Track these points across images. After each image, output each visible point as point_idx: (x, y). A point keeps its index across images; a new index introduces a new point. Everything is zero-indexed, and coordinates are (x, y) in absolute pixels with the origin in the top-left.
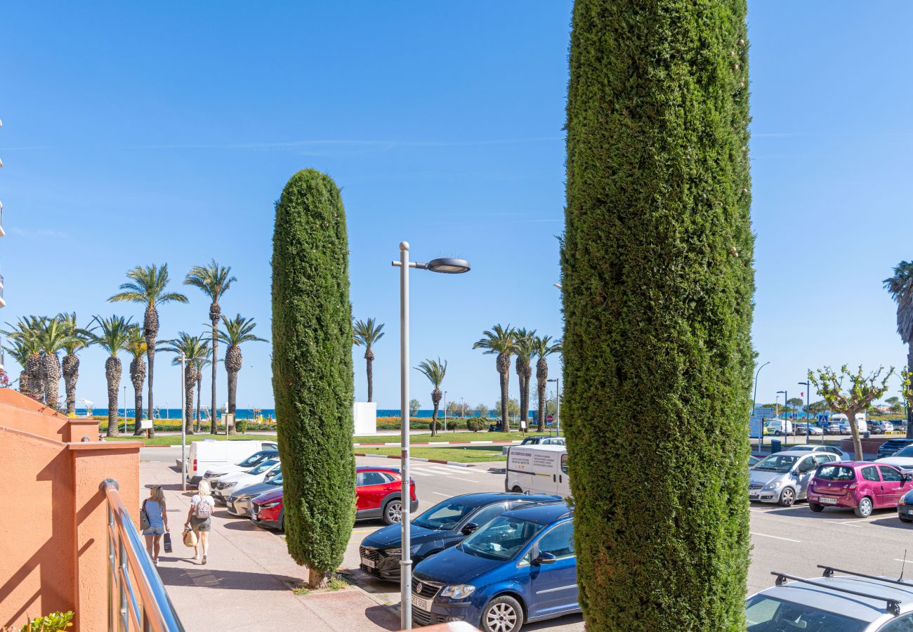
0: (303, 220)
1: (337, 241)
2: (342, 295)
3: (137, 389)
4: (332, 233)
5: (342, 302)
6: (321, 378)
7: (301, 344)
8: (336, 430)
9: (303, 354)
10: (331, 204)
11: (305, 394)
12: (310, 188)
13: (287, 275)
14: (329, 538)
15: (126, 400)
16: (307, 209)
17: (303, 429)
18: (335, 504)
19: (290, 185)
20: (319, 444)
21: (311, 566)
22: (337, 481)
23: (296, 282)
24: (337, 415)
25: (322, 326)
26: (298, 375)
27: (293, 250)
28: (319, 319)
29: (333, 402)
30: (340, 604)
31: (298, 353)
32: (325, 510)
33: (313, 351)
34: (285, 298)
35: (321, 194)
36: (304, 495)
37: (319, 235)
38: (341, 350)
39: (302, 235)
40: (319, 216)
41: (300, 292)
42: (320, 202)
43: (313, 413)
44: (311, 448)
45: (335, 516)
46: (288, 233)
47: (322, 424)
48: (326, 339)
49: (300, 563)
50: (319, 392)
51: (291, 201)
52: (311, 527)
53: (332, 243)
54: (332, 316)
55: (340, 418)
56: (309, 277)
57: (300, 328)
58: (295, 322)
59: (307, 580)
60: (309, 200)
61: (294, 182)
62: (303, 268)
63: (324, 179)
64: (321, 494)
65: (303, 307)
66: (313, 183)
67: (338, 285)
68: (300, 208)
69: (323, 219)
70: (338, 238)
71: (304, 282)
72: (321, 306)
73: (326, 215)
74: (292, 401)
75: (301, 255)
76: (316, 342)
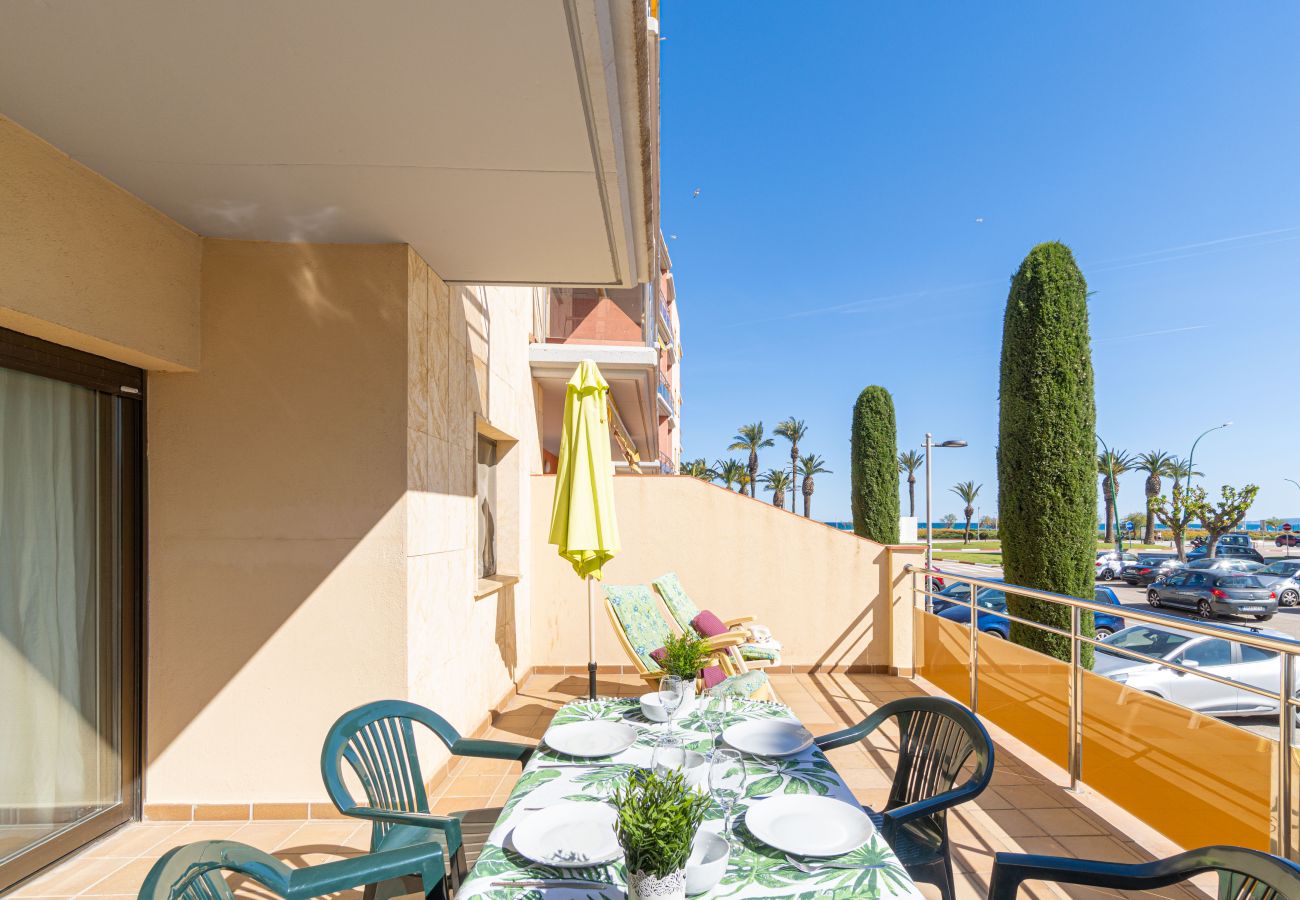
0: (869, 416)
1: (889, 426)
2: (892, 457)
4: (886, 421)
6: (880, 505)
7: (869, 486)
8: (888, 535)
9: (869, 492)
10: (885, 404)
11: (871, 514)
12: (873, 397)
13: (860, 448)
16: (872, 409)
17: (869, 533)
19: (861, 396)
23: (865, 451)
24: (889, 526)
25: (880, 476)
26: (867, 503)
27: (864, 433)
28: (879, 472)
29: (886, 518)
31: (867, 491)
33: (876, 490)
34: (859, 460)
35: (879, 400)
37: (879, 424)
38: (891, 489)
39: (869, 425)
40: (879, 413)
41: (867, 456)
42: (880, 404)
43: (875, 525)
46: (860, 424)
48: (883, 482)
50: (879, 513)
51: (862, 406)
53: (886, 427)
56: (873, 448)
57: (868, 477)
58: (865, 473)
60: (873, 404)
61: (864, 394)
62: (870, 443)
63: (881, 390)
65: (869, 465)
66: (875, 394)
67: (891, 451)
68: (868, 409)
70: (890, 424)
71: (870, 451)
72: (880, 464)
73: (881, 412)
74: (864, 519)
75: (869, 436)
76: (878, 485)
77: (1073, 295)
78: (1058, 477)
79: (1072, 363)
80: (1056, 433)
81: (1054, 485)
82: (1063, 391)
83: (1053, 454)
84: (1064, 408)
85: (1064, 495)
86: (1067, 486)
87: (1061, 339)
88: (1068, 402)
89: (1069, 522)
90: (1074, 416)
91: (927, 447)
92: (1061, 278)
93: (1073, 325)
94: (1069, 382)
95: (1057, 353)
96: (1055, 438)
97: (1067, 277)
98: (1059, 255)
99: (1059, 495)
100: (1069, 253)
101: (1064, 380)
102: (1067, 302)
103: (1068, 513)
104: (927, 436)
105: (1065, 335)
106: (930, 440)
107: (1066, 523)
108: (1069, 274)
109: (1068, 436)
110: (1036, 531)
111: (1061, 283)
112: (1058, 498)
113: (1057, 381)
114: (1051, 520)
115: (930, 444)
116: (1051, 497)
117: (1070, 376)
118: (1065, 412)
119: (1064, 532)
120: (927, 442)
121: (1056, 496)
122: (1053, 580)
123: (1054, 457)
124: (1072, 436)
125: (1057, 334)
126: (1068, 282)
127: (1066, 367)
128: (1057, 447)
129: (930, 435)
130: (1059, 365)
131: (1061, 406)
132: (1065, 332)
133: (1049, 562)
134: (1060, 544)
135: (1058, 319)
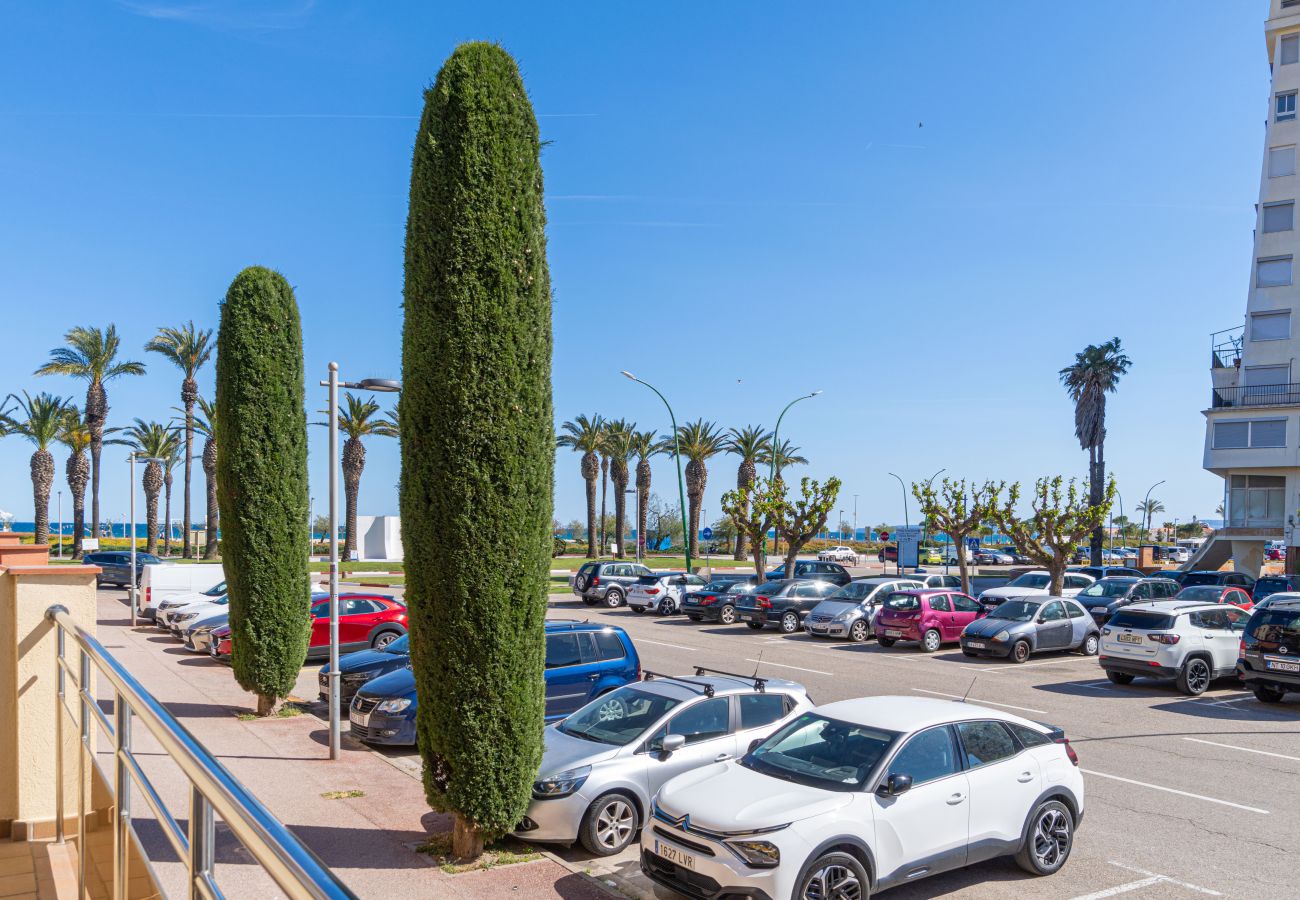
0: (249, 323)
1: (288, 346)
2: (294, 403)
3: (77, 496)
4: (282, 336)
5: (295, 411)
6: (269, 492)
7: (246, 455)
8: (286, 546)
9: (249, 466)
10: (282, 305)
11: (251, 508)
12: (256, 289)
13: (231, 382)
14: (277, 661)
15: (60, 510)
16: (253, 311)
17: (248, 545)
18: (285, 626)
19: (236, 284)
20: (266, 561)
21: (258, 691)
22: (286, 601)
23: (241, 390)
24: (287, 531)
25: (270, 437)
26: (243, 488)
27: (238, 355)
28: (266, 429)
29: (283, 517)
30: (285, 727)
31: (243, 465)
32: (273, 632)
33: (260, 463)
34: (229, 406)
35: (270, 295)
36: (250, 616)
37: (268, 339)
38: (293, 462)
39: (247, 339)
40: (267, 319)
41: (245, 400)
42: (269, 303)
43: (259, 529)
44: (257, 565)
45: (284, 638)
46: (232, 336)
47: (269, 541)
48: (275, 449)
49: (246, 688)
50: (267, 507)
51: (236, 302)
52: (258, 650)
53: (283, 348)
54: (282, 425)
55: (291, 535)
56: (256, 384)
57: (245, 438)
58: (240, 431)
59: (255, 708)
60: (256, 301)
61: (240, 281)
62: (249, 374)
63: (274, 278)
64: (269, 615)
65: (248, 416)
66: (260, 283)
67: (290, 392)
68: (246, 311)
69: (271, 321)
70: (290, 342)
71: (250, 390)
72: (268, 415)
73: (275, 317)
74: (237, 516)
75: (247, 361)
76: (264, 452)
77: (514, 142)
78: (486, 447)
79: (510, 257)
80: (482, 372)
81: (479, 460)
82: (494, 302)
83: (478, 408)
84: (496, 331)
85: (494, 479)
86: (498, 464)
87: (492, 214)
88: (503, 322)
89: (500, 523)
90: (512, 346)
91: (331, 386)
92: (497, 110)
93: (514, 192)
94: (505, 288)
95: (486, 236)
96: (481, 380)
97: (505, 108)
98: (494, 67)
99: (486, 477)
100: (511, 68)
101: (496, 283)
102: (504, 150)
103: (500, 509)
104: (331, 368)
105: (500, 208)
106: (336, 374)
107: (496, 526)
108: (509, 105)
109: (501, 380)
110: (450, 540)
111: (495, 117)
112: (485, 483)
113: (486, 284)
114: (474, 519)
115: (336, 383)
116: (473, 482)
117: (506, 277)
118: (497, 338)
119: (494, 541)
120: (331, 380)
121: (482, 480)
122: (476, 621)
123: (479, 414)
124: (507, 379)
125: (487, 202)
126: (506, 117)
127: (500, 262)
128: (484, 396)
129: (336, 365)
130: (489, 257)
131: (490, 327)
132: (500, 202)
133: (470, 591)
134: (487, 562)
135: (488, 177)
